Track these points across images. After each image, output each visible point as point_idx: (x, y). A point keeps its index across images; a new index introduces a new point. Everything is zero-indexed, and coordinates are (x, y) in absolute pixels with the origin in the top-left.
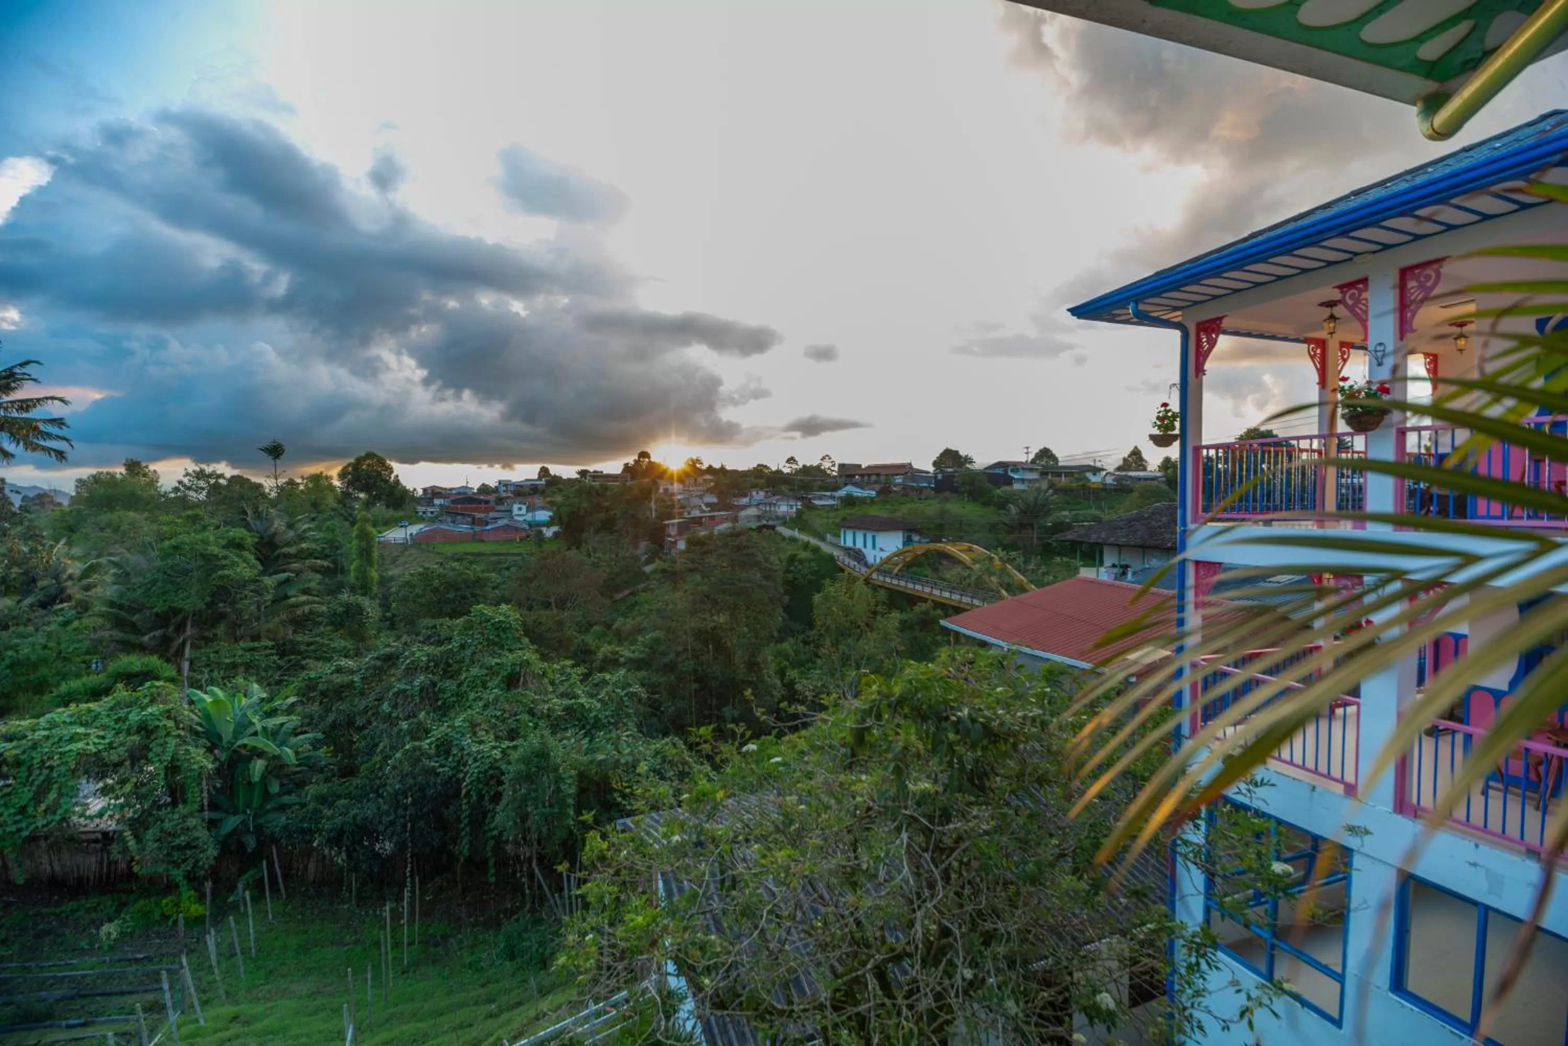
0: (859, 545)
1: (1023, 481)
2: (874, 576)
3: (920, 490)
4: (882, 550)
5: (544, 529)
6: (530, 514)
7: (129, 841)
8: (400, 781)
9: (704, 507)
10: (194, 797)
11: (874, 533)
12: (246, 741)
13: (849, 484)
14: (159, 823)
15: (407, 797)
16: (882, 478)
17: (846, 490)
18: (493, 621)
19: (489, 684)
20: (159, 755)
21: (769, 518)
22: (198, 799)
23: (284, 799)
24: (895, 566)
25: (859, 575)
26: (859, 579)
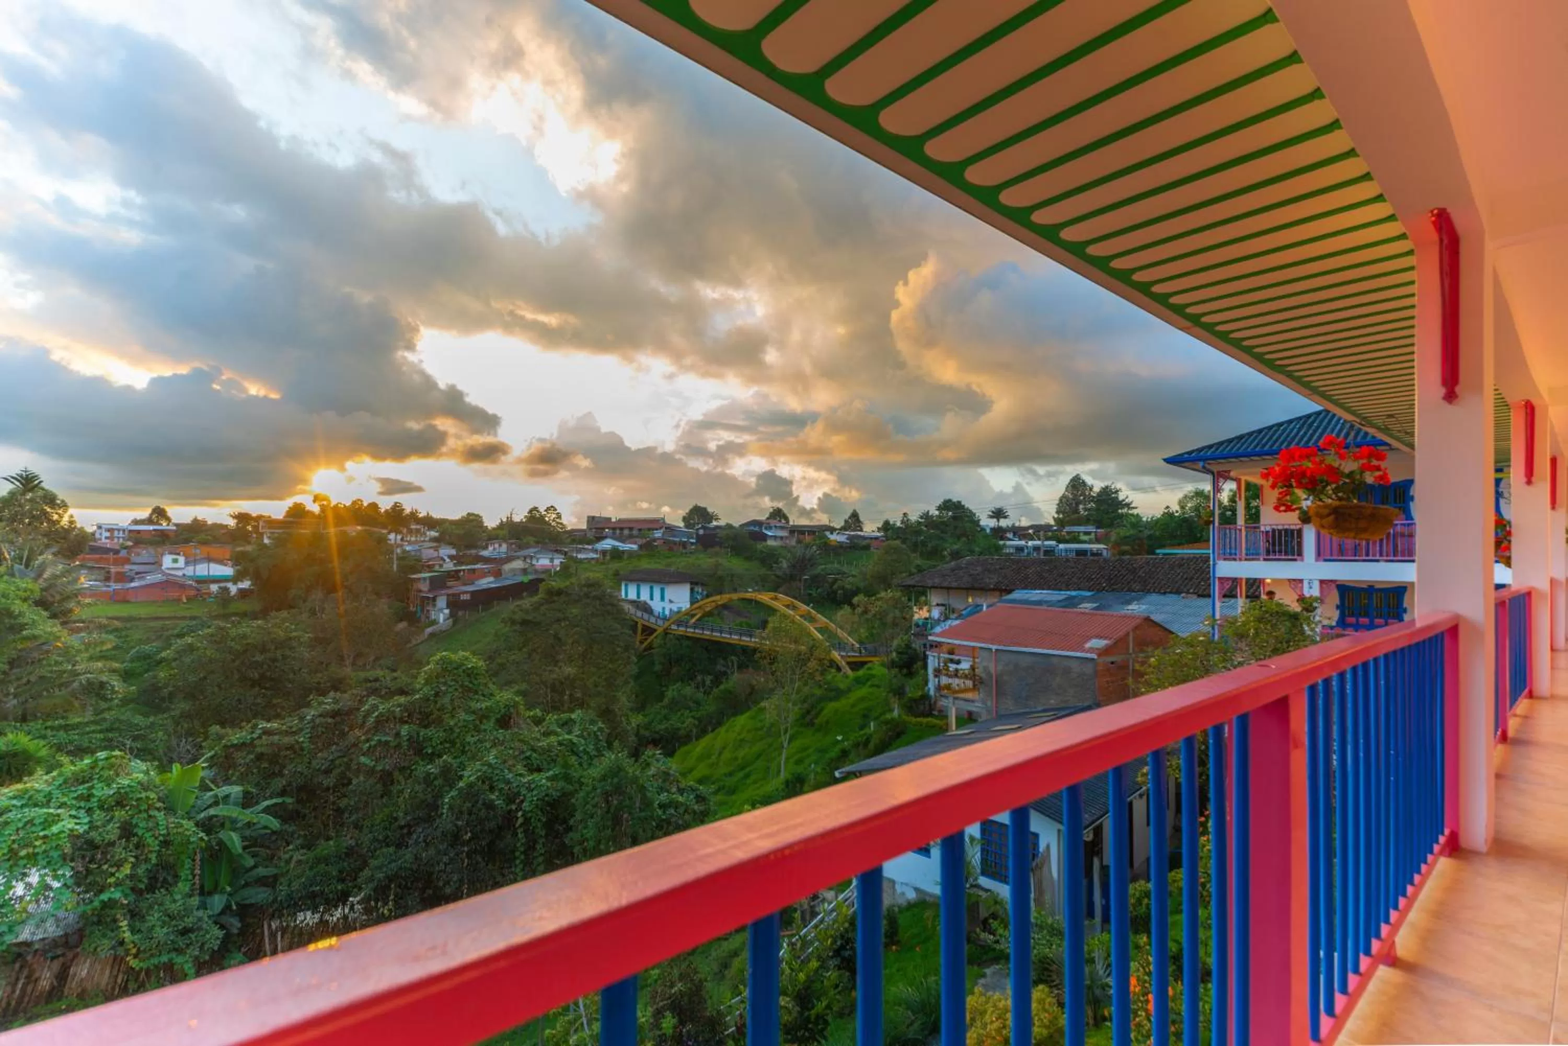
0: (645, 596)
1: (775, 537)
2: (674, 627)
3: (684, 545)
4: (671, 601)
5: (230, 585)
6: (191, 568)
7: (124, 932)
8: (457, 819)
9: (448, 560)
10: (187, 875)
11: (662, 586)
12: (212, 812)
13: (606, 537)
14: (156, 907)
15: (466, 833)
16: (635, 532)
17: (608, 544)
18: (464, 667)
19: (483, 727)
20: (151, 830)
21: (536, 571)
22: (190, 877)
23: (261, 871)
24: (693, 616)
25: (655, 627)
26: (655, 630)
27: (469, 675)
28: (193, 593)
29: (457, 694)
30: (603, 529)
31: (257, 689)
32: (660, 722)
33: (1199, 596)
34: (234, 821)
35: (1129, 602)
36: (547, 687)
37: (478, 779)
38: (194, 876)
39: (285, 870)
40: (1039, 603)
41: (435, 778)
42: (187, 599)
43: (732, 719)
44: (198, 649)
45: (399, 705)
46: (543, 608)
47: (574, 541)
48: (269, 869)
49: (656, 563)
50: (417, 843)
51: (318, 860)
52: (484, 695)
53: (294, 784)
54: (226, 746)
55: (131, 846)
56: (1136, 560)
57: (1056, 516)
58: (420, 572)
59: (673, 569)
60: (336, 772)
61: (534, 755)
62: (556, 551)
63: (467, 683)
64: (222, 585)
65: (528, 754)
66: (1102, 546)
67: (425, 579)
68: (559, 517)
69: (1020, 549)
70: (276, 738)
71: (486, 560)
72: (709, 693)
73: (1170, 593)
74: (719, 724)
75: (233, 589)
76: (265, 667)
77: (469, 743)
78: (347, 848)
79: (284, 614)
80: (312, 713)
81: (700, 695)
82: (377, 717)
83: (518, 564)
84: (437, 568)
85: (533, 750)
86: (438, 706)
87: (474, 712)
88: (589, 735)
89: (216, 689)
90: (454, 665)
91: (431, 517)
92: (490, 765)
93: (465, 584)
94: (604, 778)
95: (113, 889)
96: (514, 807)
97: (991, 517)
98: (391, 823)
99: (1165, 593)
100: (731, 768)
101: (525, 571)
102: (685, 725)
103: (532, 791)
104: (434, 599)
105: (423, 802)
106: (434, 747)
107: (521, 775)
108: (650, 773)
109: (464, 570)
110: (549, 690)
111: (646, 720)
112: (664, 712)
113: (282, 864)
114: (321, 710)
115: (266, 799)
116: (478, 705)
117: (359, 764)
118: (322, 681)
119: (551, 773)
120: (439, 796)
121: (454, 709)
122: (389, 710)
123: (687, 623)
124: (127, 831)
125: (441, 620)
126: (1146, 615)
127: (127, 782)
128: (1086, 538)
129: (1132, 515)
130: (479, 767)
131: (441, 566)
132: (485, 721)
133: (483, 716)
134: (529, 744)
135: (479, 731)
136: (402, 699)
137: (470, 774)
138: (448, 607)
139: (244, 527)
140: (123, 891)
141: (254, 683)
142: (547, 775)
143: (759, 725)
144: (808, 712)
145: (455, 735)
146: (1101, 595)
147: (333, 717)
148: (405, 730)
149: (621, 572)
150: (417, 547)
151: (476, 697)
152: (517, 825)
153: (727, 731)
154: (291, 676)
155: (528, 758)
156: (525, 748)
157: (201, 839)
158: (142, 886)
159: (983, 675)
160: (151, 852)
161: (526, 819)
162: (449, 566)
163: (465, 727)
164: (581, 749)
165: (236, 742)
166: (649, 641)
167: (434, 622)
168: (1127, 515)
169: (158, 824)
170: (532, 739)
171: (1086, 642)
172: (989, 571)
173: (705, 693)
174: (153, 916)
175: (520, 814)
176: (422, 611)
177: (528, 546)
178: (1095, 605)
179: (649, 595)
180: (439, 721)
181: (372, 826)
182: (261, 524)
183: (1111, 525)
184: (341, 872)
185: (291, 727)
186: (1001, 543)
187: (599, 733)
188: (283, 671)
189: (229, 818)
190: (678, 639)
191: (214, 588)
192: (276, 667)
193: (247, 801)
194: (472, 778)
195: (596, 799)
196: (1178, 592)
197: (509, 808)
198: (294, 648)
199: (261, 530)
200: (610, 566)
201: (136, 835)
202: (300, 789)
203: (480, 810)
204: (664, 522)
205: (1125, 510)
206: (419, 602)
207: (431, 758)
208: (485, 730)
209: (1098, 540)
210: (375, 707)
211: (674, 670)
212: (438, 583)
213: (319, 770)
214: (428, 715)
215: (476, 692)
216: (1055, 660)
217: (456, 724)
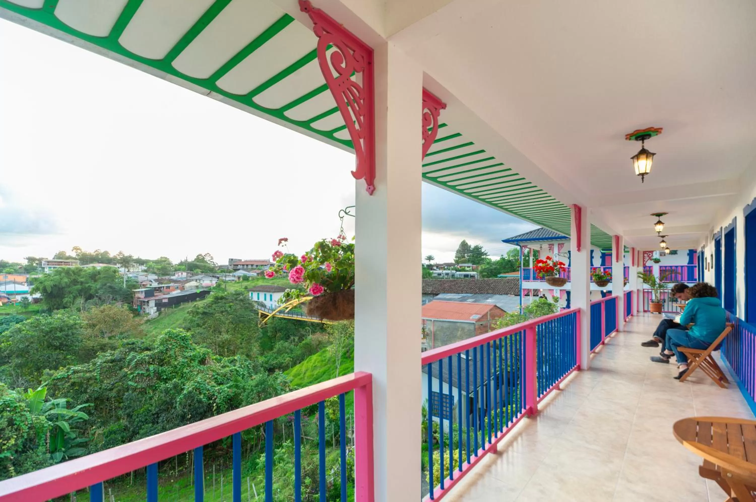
0: (262, 299)
2: (278, 314)
4: (275, 301)
5: (28, 296)
7: (12, 473)
8: (184, 408)
9: (154, 282)
10: (43, 443)
11: (271, 293)
12: (52, 412)
13: (239, 269)
14: (28, 459)
15: (189, 415)
16: (254, 267)
17: (241, 273)
18: (180, 336)
19: (191, 365)
20: (23, 422)
21: (203, 287)
22: (45, 444)
23: (79, 440)
24: (287, 308)
25: (267, 314)
26: (268, 316)
27: (183, 340)
28: (6, 300)
29: (177, 349)
30: (237, 265)
31: (58, 350)
32: (273, 360)
33: (516, 295)
34: (63, 416)
35: (487, 299)
36: (215, 345)
37: (193, 389)
38: (46, 443)
39: (92, 439)
40: (450, 299)
41: (171, 390)
42: (3, 304)
43: (310, 357)
44: (23, 330)
45: (147, 356)
46: (214, 306)
47: (222, 272)
48: (83, 439)
49: (266, 282)
50: (163, 422)
51: (111, 433)
52: (191, 349)
53: (93, 397)
54: (54, 379)
55: (14, 430)
56: (490, 280)
57: (455, 259)
58: (139, 288)
59: (276, 285)
60: (115, 390)
61: (219, 377)
62: (213, 276)
63: (182, 344)
64: (24, 296)
65: (216, 376)
66: (475, 273)
67: (142, 292)
68: (212, 258)
69: (440, 274)
70: (82, 374)
71: (175, 281)
72: (297, 345)
73: (504, 294)
74: (303, 360)
75: (30, 298)
76: (63, 339)
77: (185, 373)
78: (124, 426)
79: (62, 311)
80: (100, 361)
81: (292, 346)
82: (136, 361)
83: (193, 283)
84: (148, 286)
85: (218, 374)
86: (168, 355)
87: (186, 358)
88: (244, 366)
89: (35, 351)
90: (175, 335)
91: (141, 259)
92: (198, 382)
93: (164, 294)
94: (257, 386)
95: (6, 452)
96: (211, 402)
97: (427, 259)
98: (148, 413)
99: (502, 294)
100: (311, 380)
101: (197, 287)
102: (286, 361)
103: (220, 393)
104: (148, 302)
105: (164, 402)
106: (166, 375)
107: (214, 386)
108: (278, 382)
109: (164, 287)
110: (217, 347)
111: (266, 359)
112: (274, 355)
113: (90, 436)
114: (104, 360)
115: (78, 405)
116: (189, 354)
117: (128, 385)
118: (95, 345)
119: (228, 385)
120: (173, 398)
121: (176, 356)
122: (142, 358)
123: (284, 311)
124: (11, 423)
125: (152, 313)
126: (494, 304)
127: (8, 398)
128: (468, 269)
129: (488, 259)
130: (192, 384)
131: (151, 285)
132: (192, 362)
133: (192, 359)
134: (216, 372)
135: (190, 367)
136: (148, 353)
137: (189, 387)
138: (155, 306)
139: (32, 264)
140: (11, 452)
141: (56, 348)
142: (227, 386)
143: (324, 359)
144: (348, 352)
145: (178, 369)
146: (476, 295)
147: (111, 363)
148: (151, 368)
149: (248, 287)
150: (135, 275)
151: (187, 350)
152: (213, 410)
153: (307, 362)
154: (77, 343)
155: (216, 378)
156: (214, 374)
157: (49, 425)
158: (20, 450)
159: (428, 332)
160: (24, 432)
161: (217, 407)
162: (155, 285)
163: (182, 365)
164: (241, 373)
165: (59, 377)
166: (265, 321)
167: (148, 314)
168: (485, 259)
169: (27, 419)
170: (217, 369)
171: (470, 316)
172: (428, 285)
173: (295, 345)
174: (27, 464)
175: (215, 405)
176: (141, 308)
177: (197, 274)
178: (473, 300)
179: (264, 299)
180: (169, 363)
181: (138, 414)
182: (43, 262)
183: (479, 263)
184: (122, 438)
185: (89, 369)
186: (431, 271)
187: (249, 366)
188: (73, 341)
189: (60, 414)
190: (280, 320)
191: (19, 298)
192: (69, 339)
193: (69, 406)
194: (190, 389)
195: (254, 395)
196: (507, 294)
197: (209, 402)
198: (77, 329)
199: (43, 266)
200: (243, 284)
201: (16, 424)
202: (96, 399)
203: (195, 404)
204: (269, 262)
205: (484, 257)
206: (139, 303)
207: (166, 381)
208: (193, 366)
209: (473, 270)
210: (134, 357)
211: (278, 335)
212: (150, 293)
213: (106, 389)
214: (162, 360)
215: (187, 348)
216: (458, 324)
217: (178, 364)
